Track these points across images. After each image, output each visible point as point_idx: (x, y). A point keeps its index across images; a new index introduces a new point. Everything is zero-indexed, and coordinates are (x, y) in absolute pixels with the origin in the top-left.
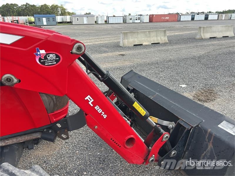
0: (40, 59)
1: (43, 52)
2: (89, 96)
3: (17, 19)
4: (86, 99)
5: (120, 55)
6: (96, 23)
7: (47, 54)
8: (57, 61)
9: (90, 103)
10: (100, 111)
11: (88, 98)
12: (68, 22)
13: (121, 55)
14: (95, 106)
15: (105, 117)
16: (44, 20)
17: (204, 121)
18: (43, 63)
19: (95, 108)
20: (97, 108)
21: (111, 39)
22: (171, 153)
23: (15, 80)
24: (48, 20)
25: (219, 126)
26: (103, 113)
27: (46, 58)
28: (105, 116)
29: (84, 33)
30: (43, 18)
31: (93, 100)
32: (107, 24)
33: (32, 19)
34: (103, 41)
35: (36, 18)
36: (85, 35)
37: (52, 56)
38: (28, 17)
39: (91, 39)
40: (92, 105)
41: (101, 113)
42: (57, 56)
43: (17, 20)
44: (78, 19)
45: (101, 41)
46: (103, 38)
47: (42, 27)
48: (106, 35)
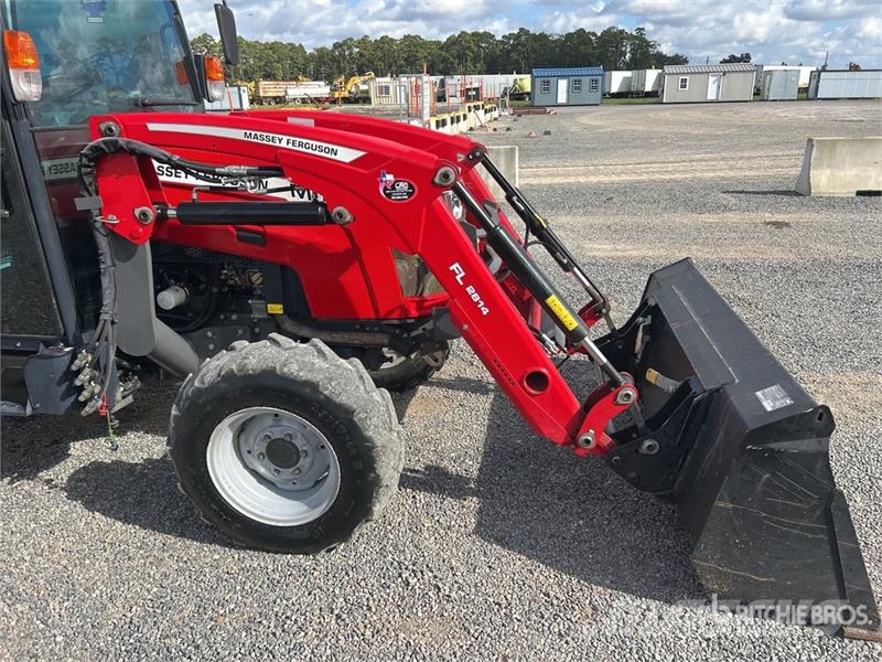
0: (385, 189)
1: (390, 177)
2: (457, 265)
3: (476, 85)
4: (451, 268)
5: (769, 223)
6: (757, 98)
7: (396, 182)
8: (410, 194)
9: (458, 278)
10: (476, 297)
11: (455, 267)
12: (648, 95)
13: (774, 223)
14: (466, 285)
15: (485, 313)
16: (563, 84)
17: (737, 381)
18: (389, 196)
19: (468, 289)
20: (470, 290)
21: (778, 162)
22: (642, 443)
23: (349, 218)
24: (575, 87)
25: (759, 394)
26: (482, 303)
27: (393, 188)
28: (485, 311)
29: (686, 136)
30: (560, 81)
31: (463, 274)
32: (808, 99)
33: (526, 82)
34: (741, 169)
35: (538, 81)
36: (683, 143)
37: (403, 186)
38: (515, 76)
39: (700, 160)
40: (461, 283)
41: (478, 303)
42: (410, 186)
43: (474, 89)
44: (684, 81)
45: (731, 168)
46: (749, 158)
47: (548, 109)
48: (769, 145)
